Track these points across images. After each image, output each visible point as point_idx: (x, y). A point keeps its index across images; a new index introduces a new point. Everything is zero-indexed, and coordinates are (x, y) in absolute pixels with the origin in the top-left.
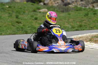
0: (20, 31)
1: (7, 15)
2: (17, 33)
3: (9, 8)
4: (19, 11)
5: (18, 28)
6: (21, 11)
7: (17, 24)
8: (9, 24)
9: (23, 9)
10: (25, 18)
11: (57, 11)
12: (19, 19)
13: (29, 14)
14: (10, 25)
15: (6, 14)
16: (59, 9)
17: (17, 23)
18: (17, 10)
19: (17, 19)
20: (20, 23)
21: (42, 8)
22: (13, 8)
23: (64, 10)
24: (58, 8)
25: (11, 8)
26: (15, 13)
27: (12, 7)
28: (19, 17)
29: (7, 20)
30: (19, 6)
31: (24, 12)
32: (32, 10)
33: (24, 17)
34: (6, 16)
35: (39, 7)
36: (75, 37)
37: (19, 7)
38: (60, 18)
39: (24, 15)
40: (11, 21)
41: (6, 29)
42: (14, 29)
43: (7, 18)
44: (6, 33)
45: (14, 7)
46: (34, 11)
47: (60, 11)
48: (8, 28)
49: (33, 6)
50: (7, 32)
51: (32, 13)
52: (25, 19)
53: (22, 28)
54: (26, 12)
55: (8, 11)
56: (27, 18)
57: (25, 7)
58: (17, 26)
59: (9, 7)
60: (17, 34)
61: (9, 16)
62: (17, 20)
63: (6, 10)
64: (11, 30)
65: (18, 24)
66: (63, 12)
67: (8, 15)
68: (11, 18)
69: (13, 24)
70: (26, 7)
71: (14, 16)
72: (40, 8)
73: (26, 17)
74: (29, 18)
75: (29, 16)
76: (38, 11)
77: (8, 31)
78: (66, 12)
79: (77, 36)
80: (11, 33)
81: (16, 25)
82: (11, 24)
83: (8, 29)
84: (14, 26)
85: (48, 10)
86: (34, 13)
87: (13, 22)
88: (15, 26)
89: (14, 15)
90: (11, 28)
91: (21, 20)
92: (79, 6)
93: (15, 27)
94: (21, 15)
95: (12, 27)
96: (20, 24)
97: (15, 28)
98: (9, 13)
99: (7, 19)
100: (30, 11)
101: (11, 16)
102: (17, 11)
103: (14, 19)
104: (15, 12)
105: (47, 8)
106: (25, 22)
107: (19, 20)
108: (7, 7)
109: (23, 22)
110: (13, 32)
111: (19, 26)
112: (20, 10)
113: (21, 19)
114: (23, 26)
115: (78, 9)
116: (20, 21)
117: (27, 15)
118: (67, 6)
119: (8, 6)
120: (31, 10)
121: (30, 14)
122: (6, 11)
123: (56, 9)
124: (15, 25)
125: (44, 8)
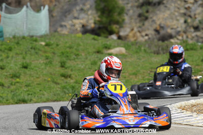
0: (68, 94)
1: (42, 62)
2: (63, 98)
3: (46, 47)
4: (67, 53)
5: (64, 88)
6: (72, 52)
7: (63, 80)
8: (46, 79)
9: (75, 47)
10: (80, 66)
11: (145, 51)
12: (66, 68)
13: (87, 58)
14: (48, 81)
15: (40, 60)
16: (150, 47)
17: (63, 78)
18: (63, 51)
19: (63, 68)
20: (70, 76)
21: (115, 47)
22: (54, 46)
23: (160, 49)
24: (147, 46)
25: (51, 47)
26: (58, 56)
27: (52, 45)
28: (67, 65)
29: (42, 72)
30: (66, 42)
31: (77, 55)
32: (94, 50)
33: (77, 64)
34: (40, 63)
35: (108, 43)
36: (183, 106)
37: (68, 45)
38: (152, 66)
39: (76, 60)
40: (51, 74)
41: (40, 91)
42: (57, 89)
43: (43, 67)
44: (41, 98)
45: (57, 45)
46: (98, 52)
47: (151, 52)
48: (45, 87)
49: (96, 42)
50: (43, 97)
51: (94, 57)
52: (79, 70)
53: (73, 87)
54: (81, 55)
55: (45, 52)
56: (82, 67)
57: (79, 45)
58: (64, 84)
59: (47, 45)
60: (63, 101)
61: (46, 64)
62: (62, 71)
63: (41, 51)
64: (51, 92)
65: (65, 80)
66: (157, 53)
67: (45, 61)
68: (50, 66)
69: (55, 80)
70: (81, 44)
71: (57, 63)
72: (110, 46)
73: (82, 64)
74: (87, 67)
75: (88, 62)
76: (105, 51)
77: (43, 95)
78: (164, 53)
79: (186, 102)
80: (50, 98)
81: (61, 81)
82: (49, 79)
83: (45, 91)
84: (57, 83)
85: (126, 49)
86: (97, 57)
87: (54, 74)
88: (59, 84)
89: (57, 60)
90: (50, 88)
91: (72, 70)
92: (190, 42)
93: (59, 86)
94: (70, 60)
95: (53, 85)
96: (69, 79)
97: (59, 88)
98: (46, 56)
99: (43, 69)
100: (89, 53)
101: (51, 63)
102: (63, 53)
103: (57, 70)
104: (59, 54)
105: (124, 47)
106: (78, 75)
107: (66, 70)
108: (41, 45)
109: (76, 76)
110: (55, 95)
111: (66, 83)
112: (68, 50)
113: (70, 68)
114: (76, 82)
115: (188, 47)
116: (69, 72)
117: (84, 62)
118: (166, 42)
119: (43, 43)
120: (91, 50)
121: (89, 58)
122: (40, 53)
123: (143, 48)
124: (59, 81)
125: (119, 46)
